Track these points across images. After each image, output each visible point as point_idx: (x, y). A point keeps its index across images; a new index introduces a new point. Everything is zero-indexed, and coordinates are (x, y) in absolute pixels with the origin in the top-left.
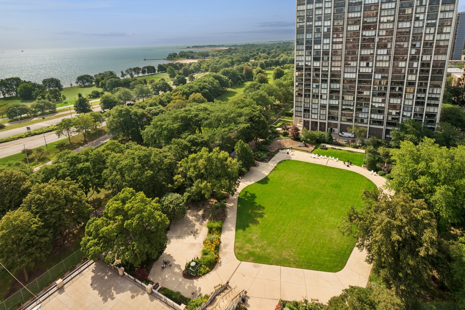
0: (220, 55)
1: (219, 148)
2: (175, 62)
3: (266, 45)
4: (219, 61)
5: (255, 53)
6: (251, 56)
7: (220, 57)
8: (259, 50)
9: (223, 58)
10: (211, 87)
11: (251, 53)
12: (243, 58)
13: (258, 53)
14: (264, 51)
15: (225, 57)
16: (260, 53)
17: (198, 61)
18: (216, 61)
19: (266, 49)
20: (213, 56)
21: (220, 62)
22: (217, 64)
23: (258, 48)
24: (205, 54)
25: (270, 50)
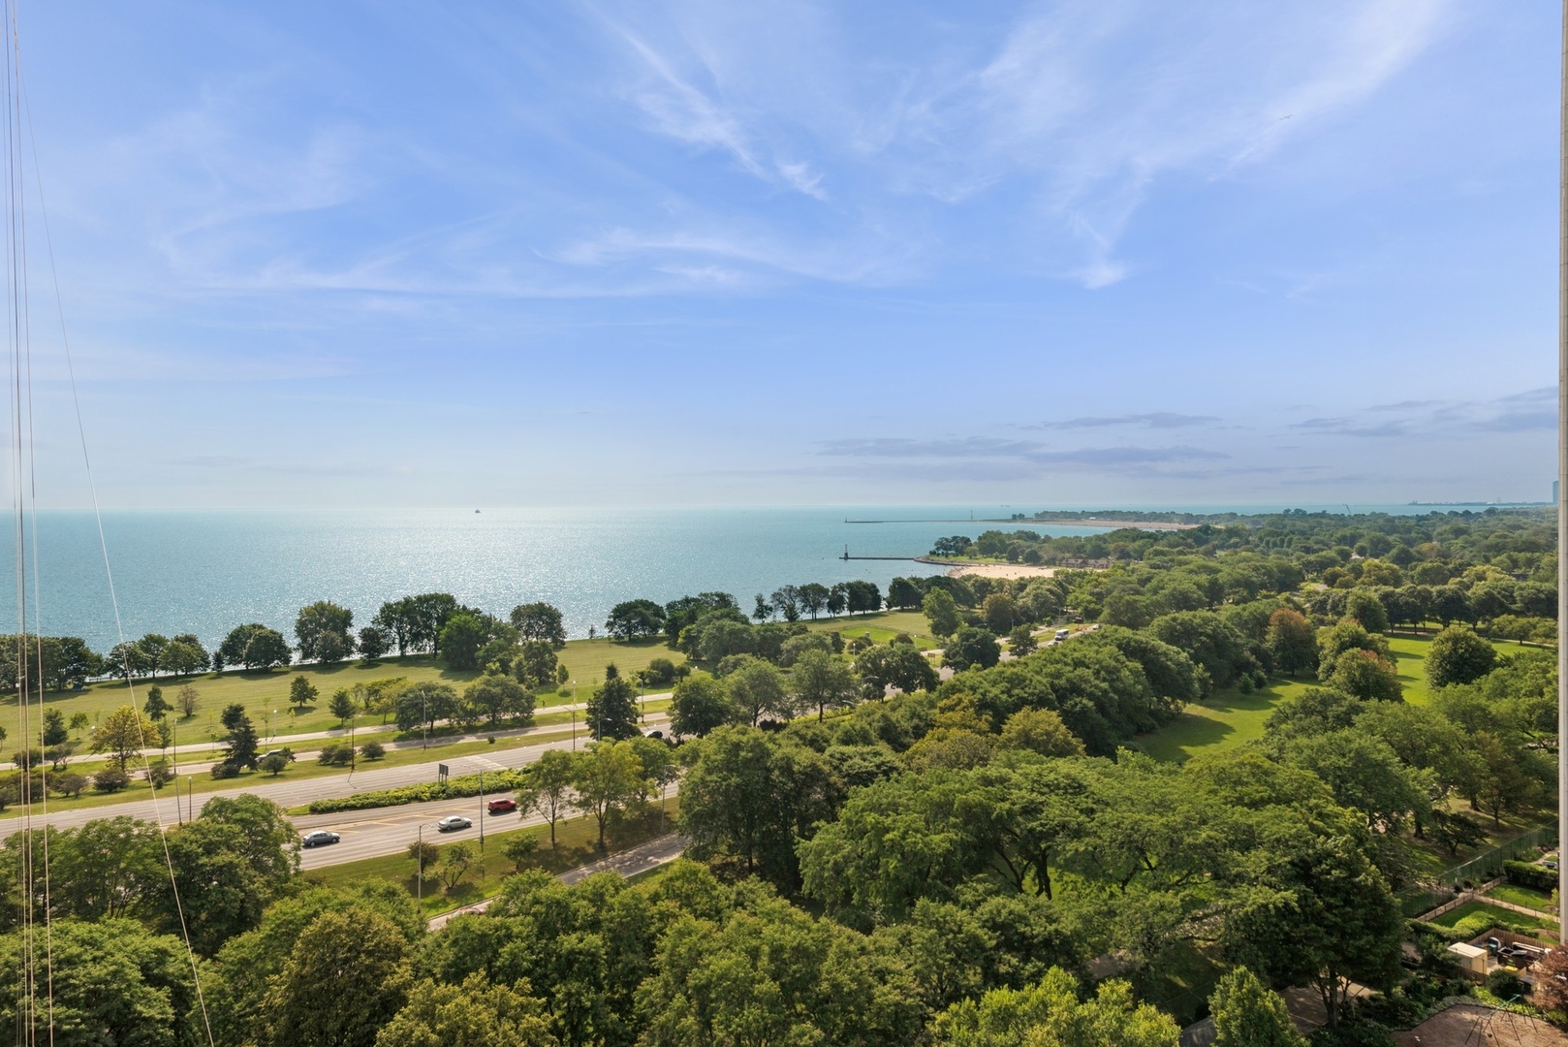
0: (1157, 553)
1: (1128, 985)
2: (958, 574)
3: (1391, 520)
4: (1149, 580)
5: (1331, 553)
6: (1309, 566)
7: (1157, 560)
8: (1351, 540)
9: (1168, 569)
10: (1105, 692)
11: (1308, 550)
12: (1269, 573)
13: (1346, 556)
14: (1378, 549)
15: (1180, 564)
16: (1355, 556)
17: (1056, 573)
18: (1134, 578)
19: (1391, 538)
20: (1124, 555)
21: (1154, 582)
22: (1138, 592)
23: (1348, 532)
24: (1088, 548)
25: (1410, 543)
